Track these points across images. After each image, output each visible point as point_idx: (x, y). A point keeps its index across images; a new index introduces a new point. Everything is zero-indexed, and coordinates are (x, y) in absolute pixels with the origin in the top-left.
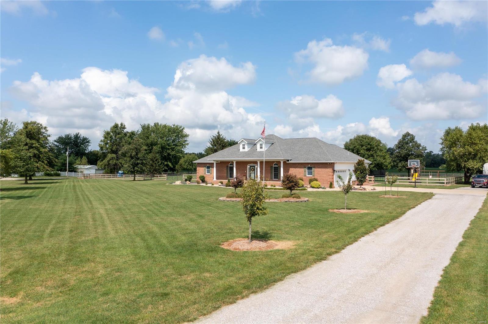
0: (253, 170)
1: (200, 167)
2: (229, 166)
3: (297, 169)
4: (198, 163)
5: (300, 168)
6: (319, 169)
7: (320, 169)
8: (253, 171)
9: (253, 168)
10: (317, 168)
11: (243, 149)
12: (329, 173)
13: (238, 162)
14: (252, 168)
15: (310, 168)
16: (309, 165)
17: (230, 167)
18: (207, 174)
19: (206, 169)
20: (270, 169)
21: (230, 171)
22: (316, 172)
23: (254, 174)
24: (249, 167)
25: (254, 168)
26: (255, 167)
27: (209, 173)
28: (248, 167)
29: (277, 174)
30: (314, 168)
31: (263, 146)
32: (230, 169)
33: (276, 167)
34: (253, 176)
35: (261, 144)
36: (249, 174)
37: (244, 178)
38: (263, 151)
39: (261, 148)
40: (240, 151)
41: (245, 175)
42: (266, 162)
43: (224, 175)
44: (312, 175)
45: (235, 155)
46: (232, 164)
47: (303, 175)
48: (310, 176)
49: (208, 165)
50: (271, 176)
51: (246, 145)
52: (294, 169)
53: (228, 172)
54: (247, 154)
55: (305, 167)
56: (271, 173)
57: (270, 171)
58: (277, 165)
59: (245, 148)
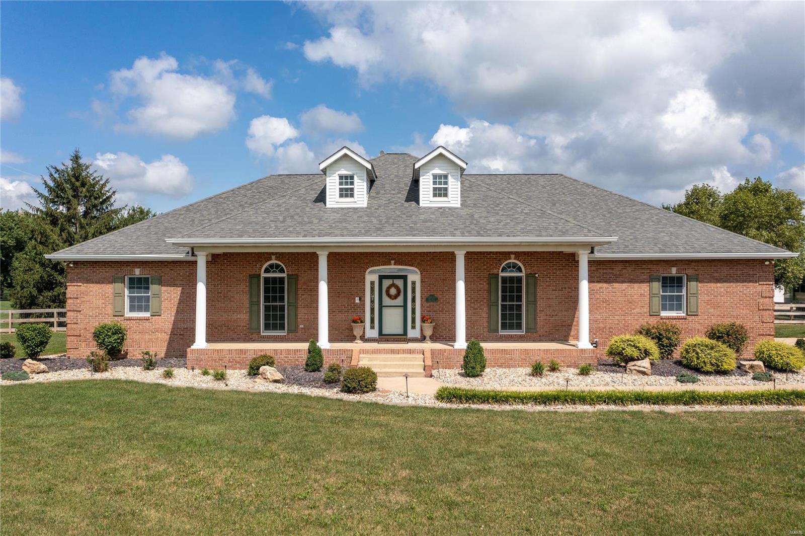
0: (393, 291)
1: (88, 281)
2: (263, 275)
3: (616, 285)
4: (77, 263)
5: (631, 282)
6: (719, 285)
7: (721, 287)
8: (393, 297)
9: (393, 285)
10: (710, 282)
11: (341, 196)
12: (761, 300)
14: (387, 283)
15: (673, 283)
16: (674, 270)
17: (266, 280)
18: (128, 314)
19: (127, 292)
20: (486, 287)
21: (267, 299)
23: (401, 310)
24: (375, 278)
25: (400, 283)
26: (405, 278)
27: (140, 309)
28: (371, 277)
29: (519, 307)
30: (693, 284)
31: (454, 186)
32: (267, 290)
33: (512, 278)
34: (393, 321)
35: (440, 176)
36: (372, 310)
37: (357, 332)
38: (450, 208)
39: (440, 192)
40: (329, 204)
41: (355, 316)
42: (469, 256)
43: (235, 317)
44: (679, 308)
45: (315, 221)
46: (278, 266)
47: (646, 309)
48: (673, 314)
49: (137, 272)
50: (489, 317)
51: (360, 178)
52: (605, 285)
53: (259, 305)
54: (366, 218)
55: (651, 280)
56: (492, 304)
57: (486, 295)
58: (519, 270)
59: (352, 189)
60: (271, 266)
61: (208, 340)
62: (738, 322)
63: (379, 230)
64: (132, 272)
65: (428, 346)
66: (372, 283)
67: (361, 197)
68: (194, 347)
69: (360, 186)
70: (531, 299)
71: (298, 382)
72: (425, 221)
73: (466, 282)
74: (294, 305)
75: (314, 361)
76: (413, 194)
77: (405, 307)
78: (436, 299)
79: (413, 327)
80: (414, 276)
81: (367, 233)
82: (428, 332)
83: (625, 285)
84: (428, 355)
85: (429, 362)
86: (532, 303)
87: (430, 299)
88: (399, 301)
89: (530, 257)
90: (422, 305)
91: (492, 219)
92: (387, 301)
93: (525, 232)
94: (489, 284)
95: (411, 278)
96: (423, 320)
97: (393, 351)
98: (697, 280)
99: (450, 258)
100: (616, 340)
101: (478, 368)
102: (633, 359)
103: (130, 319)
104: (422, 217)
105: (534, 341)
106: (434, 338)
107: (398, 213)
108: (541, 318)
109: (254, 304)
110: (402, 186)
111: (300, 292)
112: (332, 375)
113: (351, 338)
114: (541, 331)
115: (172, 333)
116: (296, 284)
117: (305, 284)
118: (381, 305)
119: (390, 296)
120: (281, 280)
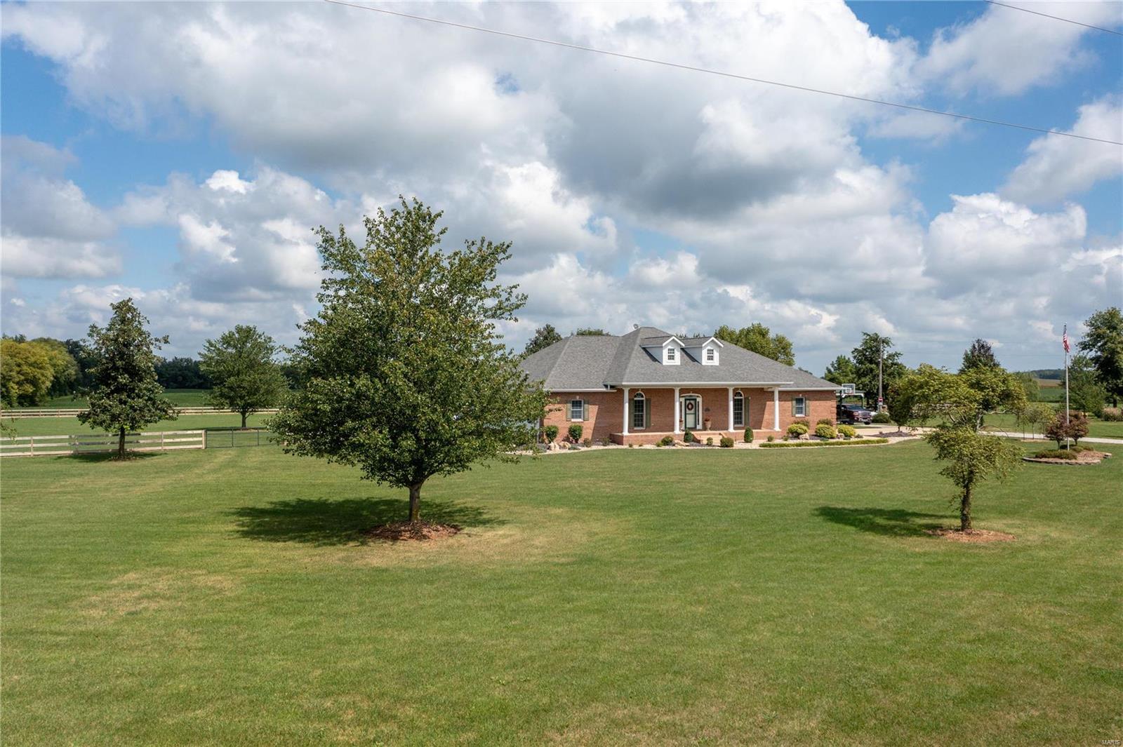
0: (690, 406)
2: (634, 399)
5: (785, 401)
7: (817, 403)
9: (690, 403)
10: (814, 401)
11: (669, 359)
13: (651, 389)
14: (688, 402)
15: (799, 401)
16: (801, 395)
17: (635, 401)
18: (572, 420)
19: (571, 408)
21: (635, 411)
22: (811, 408)
23: (694, 416)
24: (683, 399)
25: (692, 402)
26: (695, 400)
27: (576, 417)
29: (741, 413)
31: (716, 355)
32: (635, 407)
33: (738, 399)
34: (690, 421)
35: (710, 350)
38: (716, 366)
39: (710, 358)
40: (664, 364)
46: (641, 394)
47: (790, 414)
48: (800, 416)
49: (578, 398)
51: (677, 351)
55: (792, 400)
58: (741, 396)
59: (673, 356)
60: (638, 395)
64: (575, 398)
67: (677, 360)
68: (625, 434)
69: (678, 354)
70: (747, 409)
74: (649, 414)
75: (688, 439)
77: (695, 414)
78: (710, 410)
79: (699, 424)
80: (700, 399)
82: (709, 426)
83: (783, 402)
86: (748, 411)
87: (707, 410)
88: (693, 411)
89: (748, 390)
90: (703, 413)
92: (688, 411)
95: (698, 400)
96: (705, 420)
99: (728, 391)
100: (792, 427)
102: (801, 434)
103: (574, 422)
104: (702, 371)
108: (751, 418)
109: (631, 413)
111: (652, 407)
114: (751, 425)
115: (594, 430)
116: (649, 403)
117: (654, 402)
118: (686, 414)
119: (689, 409)
120: (642, 401)
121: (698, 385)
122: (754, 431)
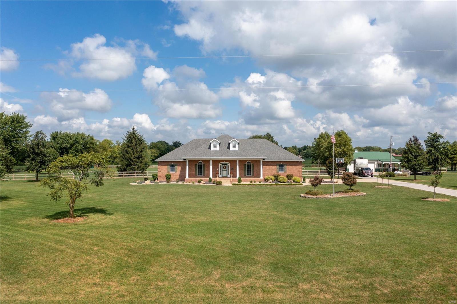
1: (162, 165)
2: (198, 164)
3: (270, 166)
4: (160, 162)
6: (290, 166)
8: (225, 169)
9: (225, 166)
11: (214, 148)
12: (299, 169)
13: (215, 160)
14: (223, 166)
15: (283, 166)
16: (284, 163)
19: (170, 167)
20: (243, 166)
21: (199, 169)
22: (287, 169)
23: (226, 171)
24: (221, 165)
25: (226, 166)
26: (227, 165)
27: (173, 171)
28: (220, 165)
29: (250, 171)
30: (285, 166)
31: (237, 146)
32: (199, 167)
33: (249, 165)
34: (225, 173)
35: (234, 144)
36: (220, 172)
37: (217, 176)
38: (236, 151)
39: (234, 147)
40: (212, 150)
41: (217, 173)
42: (239, 161)
43: (192, 172)
44: (283, 171)
45: (209, 154)
46: (201, 162)
47: (276, 171)
48: (282, 172)
49: (172, 163)
50: (244, 173)
51: (218, 144)
52: (268, 166)
53: (197, 170)
54: (219, 153)
55: (277, 165)
56: (245, 170)
57: (243, 168)
58: (250, 163)
59: (216, 147)
60: (200, 162)
61: (189, 177)
62: (292, 174)
63: (222, 156)
65: (232, 178)
66: (220, 166)
67: (218, 148)
68: (186, 178)
69: (218, 146)
70: (253, 169)
71: (208, 183)
72: (231, 154)
73: (239, 166)
74: (204, 170)
75: (210, 181)
76: (229, 147)
77: (227, 171)
78: (233, 169)
79: (229, 175)
80: (229, 165)
81: (220, 156)
82: (232, 176)
83: (272, 166)
84: (231, 179)
85: (231, 181)
86: (253, 170)
87: (232, 169)
88: (226, 169)
89: (253, 161)
90: (230, 170)
91: (244, 153)
92: (223, 169)
93: (250, 156)
94: (244, 166)
95: (228, 165)
96: (231, 173)
97: (225, 179)
98: (286, 165)
99: (236, 161)
100: (266, 177)
101: (240, 182)
102: (269, 180)
103: (171, 173)
104: (230, 153)
105: (253, 177)
106: (233, 177)
107: (226, 152)
108: (255, 173)
109: (196, 170)
110: (226, 145)
111: (206, 167)
112: (214, 182)
113: (216, 177)
114: (255, 176)
115: (180, 176)
116: (205, 166)
117: (207, 166)
118: (222, 170)
119: (224, 168)
120: (202, 165)
121: (229, 159)
122: (242, 178)
